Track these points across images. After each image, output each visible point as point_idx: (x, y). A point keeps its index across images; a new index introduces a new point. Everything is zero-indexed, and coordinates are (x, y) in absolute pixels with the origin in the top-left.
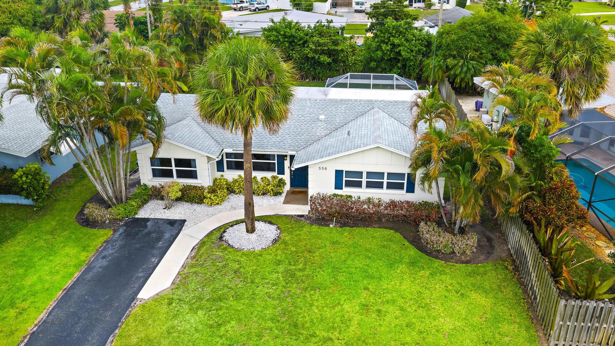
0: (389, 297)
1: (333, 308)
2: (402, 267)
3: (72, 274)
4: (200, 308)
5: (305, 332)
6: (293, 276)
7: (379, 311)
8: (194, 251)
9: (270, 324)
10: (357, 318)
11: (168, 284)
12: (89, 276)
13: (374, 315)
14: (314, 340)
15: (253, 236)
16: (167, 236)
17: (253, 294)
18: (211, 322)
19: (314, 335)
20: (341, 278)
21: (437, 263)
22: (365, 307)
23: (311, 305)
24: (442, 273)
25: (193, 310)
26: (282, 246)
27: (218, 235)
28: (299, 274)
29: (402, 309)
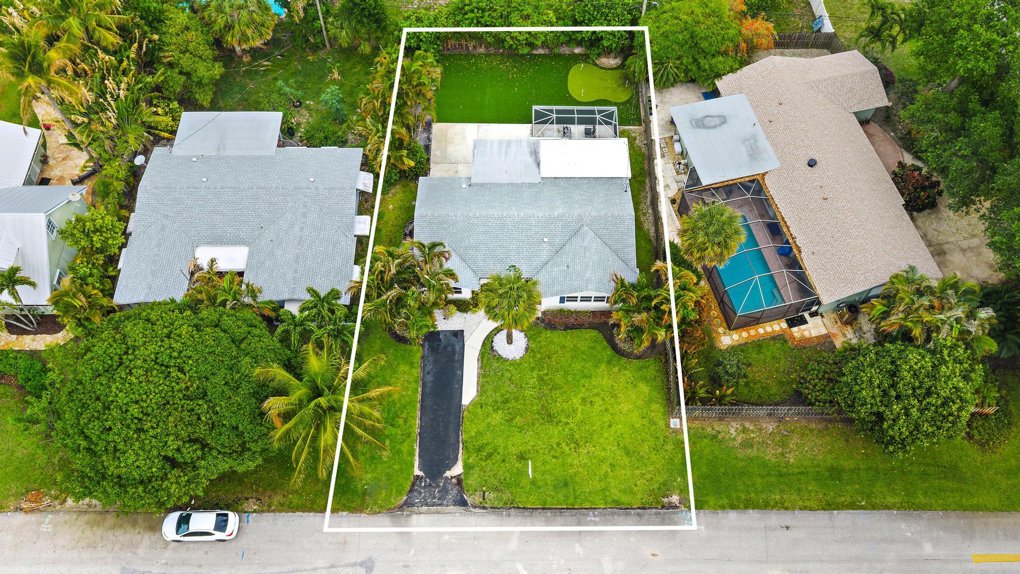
0: (596, 391)
1: (568, 402)
2: (603, 366)
3: (417, 389)
4: (498, 409)
5: (555, 420)
6: (542, 380)
7: (591, 402)
8: (480, 362)
9: (537, 416)
10: (580, 407)
11: (475, 393)
12: (428, 390)
13: (589, 405)
14: (560, 424)
15: (512, 347)
16: (457, 348)
17: (524, 396)
18: (507, 418)
19: (560, 422)
20: (570, 378)
21: (623, 360)
22: (584, 400)
23: (556, 401)
24: (625, 368)
25: (496, 410)
26: (532, 354)
27: (488, 347)
28: (546, 378)
29: (603, 399)
